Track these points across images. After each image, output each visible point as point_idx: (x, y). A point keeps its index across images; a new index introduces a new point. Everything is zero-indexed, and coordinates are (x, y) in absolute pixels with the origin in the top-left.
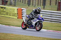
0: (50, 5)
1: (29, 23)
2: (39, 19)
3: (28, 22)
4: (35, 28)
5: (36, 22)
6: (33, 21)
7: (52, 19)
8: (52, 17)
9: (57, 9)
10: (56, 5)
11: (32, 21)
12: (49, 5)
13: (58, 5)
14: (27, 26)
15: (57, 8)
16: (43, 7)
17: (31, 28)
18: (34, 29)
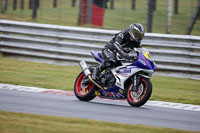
0: (55, 5)
1: (103, 80)
2: (139, 65)
3: (98, 75)
4: (125, 96)
5: (129, 74)
6: (118, 72)
7: (61, 53)
8: (60, 45)
9: (76, 21)
10: (73, 5)
11: (114, 73)
12: (51, 6)
13: (80, 7)
14: (97, 89)
15: (76, 17)
16: (30, 12)
17: (109, 97)
18: (121, 98)
